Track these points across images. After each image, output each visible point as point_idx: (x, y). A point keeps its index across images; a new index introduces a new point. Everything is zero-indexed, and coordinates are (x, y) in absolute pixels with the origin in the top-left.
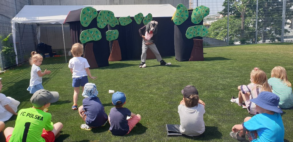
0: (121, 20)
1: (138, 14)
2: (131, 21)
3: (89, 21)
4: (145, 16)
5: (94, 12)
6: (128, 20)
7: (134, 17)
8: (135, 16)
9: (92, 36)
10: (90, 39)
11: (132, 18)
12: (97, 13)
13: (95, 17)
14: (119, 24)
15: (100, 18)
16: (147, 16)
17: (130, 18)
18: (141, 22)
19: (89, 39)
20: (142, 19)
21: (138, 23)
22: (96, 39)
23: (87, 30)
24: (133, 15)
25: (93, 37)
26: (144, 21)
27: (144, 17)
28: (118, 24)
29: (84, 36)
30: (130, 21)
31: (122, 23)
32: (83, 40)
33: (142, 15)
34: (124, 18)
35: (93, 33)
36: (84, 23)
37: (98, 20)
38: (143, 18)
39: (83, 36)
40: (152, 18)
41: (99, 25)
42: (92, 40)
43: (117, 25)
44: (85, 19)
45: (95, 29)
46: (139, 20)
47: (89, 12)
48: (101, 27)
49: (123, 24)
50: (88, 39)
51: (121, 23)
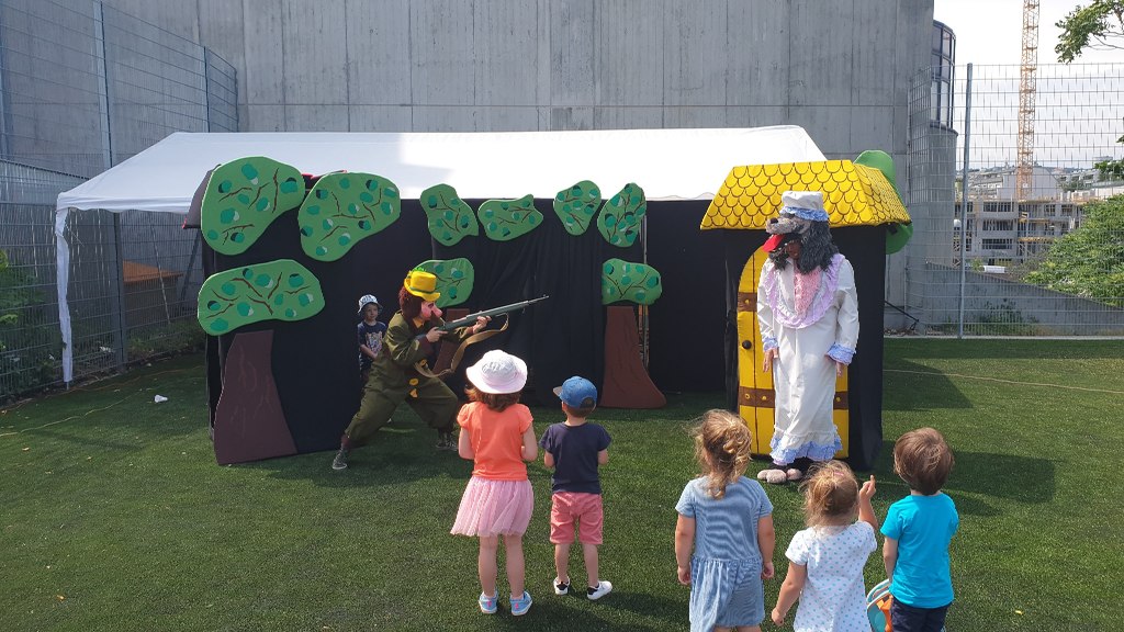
0: (489, 215)
1: (576, 187)
2: (539, 217)
3: (254, 226)
4: (607, 193)
5: (282, 179)
6: (522, 214)
7: (550, 201)
8: (560, 195)
9: (265, 299)
10: (255, 314)
11: (544, 205)
12: (301, 184)
13: (285, 204)
14: (476, 234)
15: (314, 211)
16: (617, 197)
17: (532, 207)
18: (586, 224)
19: (251, 312)
20: (595, 209)
21: (574, 228)
22: (289, 313)
23: (237, 271)
24: (548, 193)
25: (270, 302)
26: (600, 221)
27: (604, 202)
28: (473, 230)
29: (220, 301)
30: (532, 220)
31: (494, 227)
32: (214, 320)
33: (596, 190)
34: (505, 205)
35: (271, 284)
36: (221, 237)
37: (303, 220)
38: (596, 207)
39: (215, 298)
40: (645, 207)
41: (309, 246)
42: (268, 316)
43: (469, 237)
44: (227, 216)
45: (287, 266)
46: (578, 216)
47: (255, 181)
48: (322, 253)
49: (496, 235)
50: (244, 310)
51: (488, 227)
